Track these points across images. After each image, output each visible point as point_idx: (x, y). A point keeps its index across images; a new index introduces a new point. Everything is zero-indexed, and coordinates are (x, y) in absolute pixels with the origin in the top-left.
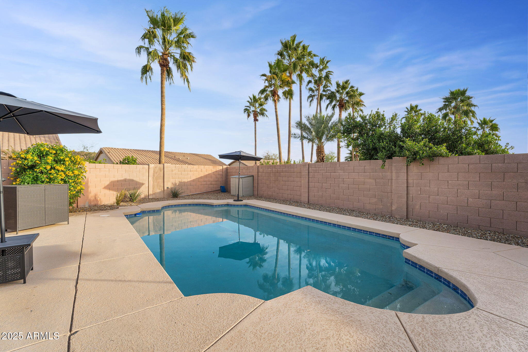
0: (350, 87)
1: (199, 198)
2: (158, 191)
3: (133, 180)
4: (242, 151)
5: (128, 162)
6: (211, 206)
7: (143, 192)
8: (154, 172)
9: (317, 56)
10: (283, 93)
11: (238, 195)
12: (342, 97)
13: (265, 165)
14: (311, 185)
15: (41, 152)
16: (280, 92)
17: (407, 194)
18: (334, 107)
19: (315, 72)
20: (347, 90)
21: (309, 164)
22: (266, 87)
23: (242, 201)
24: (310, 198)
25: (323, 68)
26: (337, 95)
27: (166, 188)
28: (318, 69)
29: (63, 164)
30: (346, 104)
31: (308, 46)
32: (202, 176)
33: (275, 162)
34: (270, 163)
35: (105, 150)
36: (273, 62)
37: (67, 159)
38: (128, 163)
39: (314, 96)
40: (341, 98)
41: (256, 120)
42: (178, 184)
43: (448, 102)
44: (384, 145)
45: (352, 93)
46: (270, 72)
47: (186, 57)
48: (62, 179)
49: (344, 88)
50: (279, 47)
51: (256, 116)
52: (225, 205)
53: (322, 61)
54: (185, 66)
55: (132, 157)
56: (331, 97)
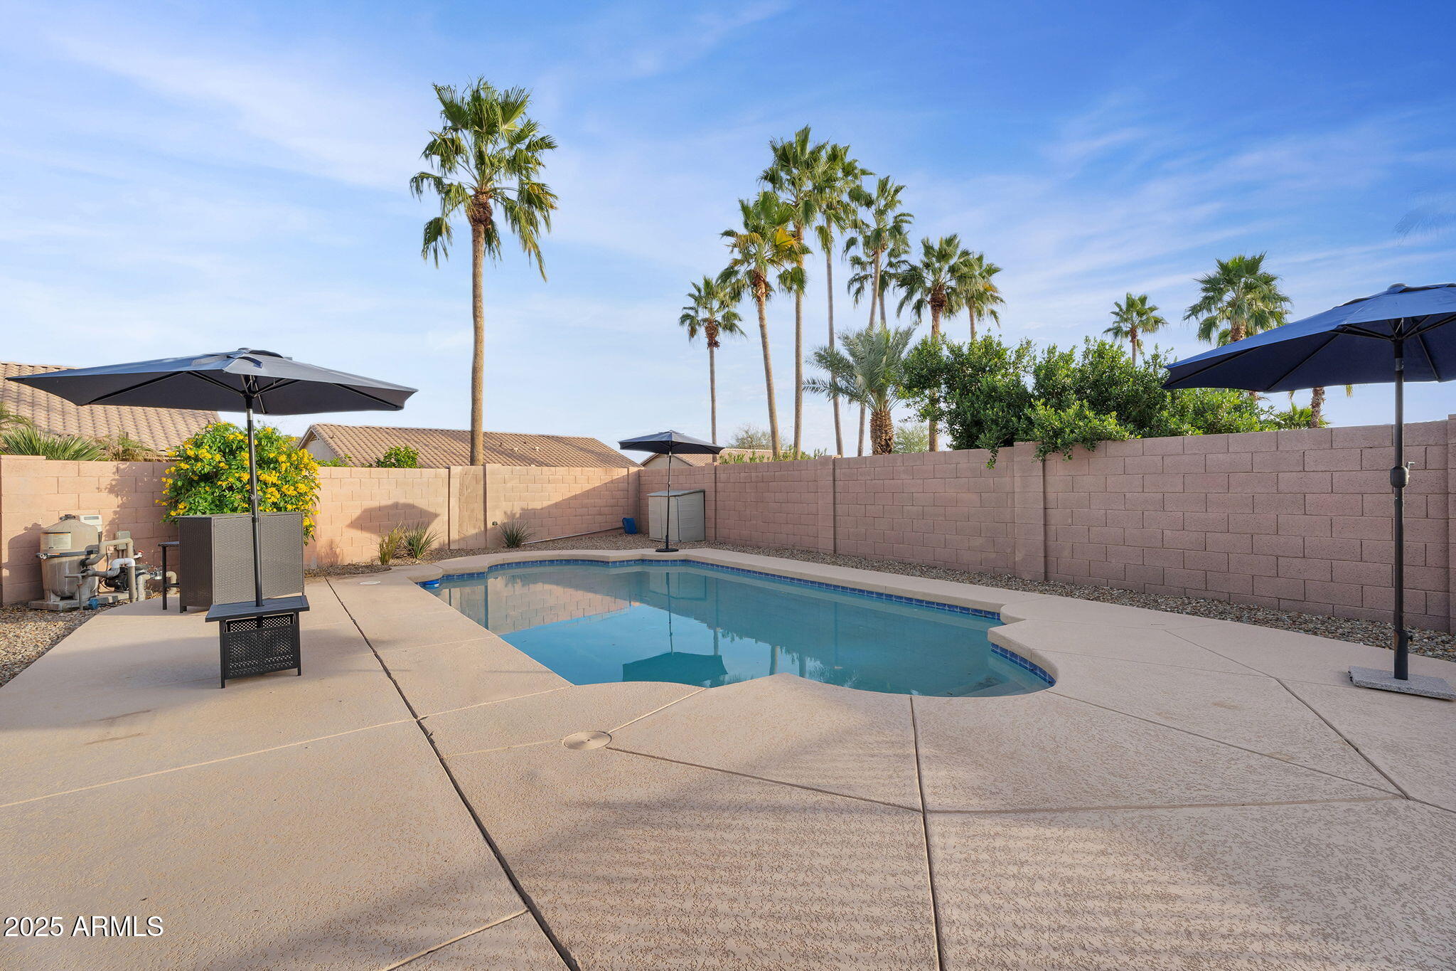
0: (959, 252)
1: (573, 548)
2: (472, 531)
3: (412, 507)
4: (674, 432)
5: (398, 460)
6: (604, 563)
7: (437, 534)
8: (462, 485)
9: (871, 174)
10: (780, 277)
11: (667, 536)
12: (938, 280)
13: (733, 463)
14: (839, 512)
15: (227, 444)
16: (772, 275)
17: (1045, 525)
18: (918, 307)
19: (866, 215)
20: (952, 262)
21: (834, 461)
22: (736, 262)
23: (678, 550)
24: (838, 541)
25: (886, 205)
26: (925, 275)
27: (490, 525)
28: (873, 207)
29: (275, 469)
30: (949, 299)
31: (846, 149)
32: (577, 493)
33: (757, 455)
34: (747, 459)
35: (321, 431)
36: (752, 198)
37: (283, 458)
38: (399, 464)
39: (865, 277)
40: (936, 282)
41: (713, 344)
42: (518, 515)
43: (1214, 290)
44: (996, 416)
45: (965, 270)
46: (746, 225)
47: (534, 199)
48: (274, 504)
49: (943, 256)
50: (768, 160)
51: (712, 334)
52: (637, 561)
53: (883, 186)
54: (532, 222)
55: (406, 448)
56: (911, 280)
